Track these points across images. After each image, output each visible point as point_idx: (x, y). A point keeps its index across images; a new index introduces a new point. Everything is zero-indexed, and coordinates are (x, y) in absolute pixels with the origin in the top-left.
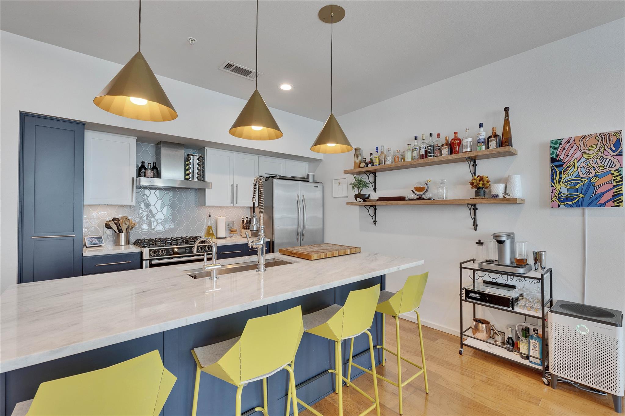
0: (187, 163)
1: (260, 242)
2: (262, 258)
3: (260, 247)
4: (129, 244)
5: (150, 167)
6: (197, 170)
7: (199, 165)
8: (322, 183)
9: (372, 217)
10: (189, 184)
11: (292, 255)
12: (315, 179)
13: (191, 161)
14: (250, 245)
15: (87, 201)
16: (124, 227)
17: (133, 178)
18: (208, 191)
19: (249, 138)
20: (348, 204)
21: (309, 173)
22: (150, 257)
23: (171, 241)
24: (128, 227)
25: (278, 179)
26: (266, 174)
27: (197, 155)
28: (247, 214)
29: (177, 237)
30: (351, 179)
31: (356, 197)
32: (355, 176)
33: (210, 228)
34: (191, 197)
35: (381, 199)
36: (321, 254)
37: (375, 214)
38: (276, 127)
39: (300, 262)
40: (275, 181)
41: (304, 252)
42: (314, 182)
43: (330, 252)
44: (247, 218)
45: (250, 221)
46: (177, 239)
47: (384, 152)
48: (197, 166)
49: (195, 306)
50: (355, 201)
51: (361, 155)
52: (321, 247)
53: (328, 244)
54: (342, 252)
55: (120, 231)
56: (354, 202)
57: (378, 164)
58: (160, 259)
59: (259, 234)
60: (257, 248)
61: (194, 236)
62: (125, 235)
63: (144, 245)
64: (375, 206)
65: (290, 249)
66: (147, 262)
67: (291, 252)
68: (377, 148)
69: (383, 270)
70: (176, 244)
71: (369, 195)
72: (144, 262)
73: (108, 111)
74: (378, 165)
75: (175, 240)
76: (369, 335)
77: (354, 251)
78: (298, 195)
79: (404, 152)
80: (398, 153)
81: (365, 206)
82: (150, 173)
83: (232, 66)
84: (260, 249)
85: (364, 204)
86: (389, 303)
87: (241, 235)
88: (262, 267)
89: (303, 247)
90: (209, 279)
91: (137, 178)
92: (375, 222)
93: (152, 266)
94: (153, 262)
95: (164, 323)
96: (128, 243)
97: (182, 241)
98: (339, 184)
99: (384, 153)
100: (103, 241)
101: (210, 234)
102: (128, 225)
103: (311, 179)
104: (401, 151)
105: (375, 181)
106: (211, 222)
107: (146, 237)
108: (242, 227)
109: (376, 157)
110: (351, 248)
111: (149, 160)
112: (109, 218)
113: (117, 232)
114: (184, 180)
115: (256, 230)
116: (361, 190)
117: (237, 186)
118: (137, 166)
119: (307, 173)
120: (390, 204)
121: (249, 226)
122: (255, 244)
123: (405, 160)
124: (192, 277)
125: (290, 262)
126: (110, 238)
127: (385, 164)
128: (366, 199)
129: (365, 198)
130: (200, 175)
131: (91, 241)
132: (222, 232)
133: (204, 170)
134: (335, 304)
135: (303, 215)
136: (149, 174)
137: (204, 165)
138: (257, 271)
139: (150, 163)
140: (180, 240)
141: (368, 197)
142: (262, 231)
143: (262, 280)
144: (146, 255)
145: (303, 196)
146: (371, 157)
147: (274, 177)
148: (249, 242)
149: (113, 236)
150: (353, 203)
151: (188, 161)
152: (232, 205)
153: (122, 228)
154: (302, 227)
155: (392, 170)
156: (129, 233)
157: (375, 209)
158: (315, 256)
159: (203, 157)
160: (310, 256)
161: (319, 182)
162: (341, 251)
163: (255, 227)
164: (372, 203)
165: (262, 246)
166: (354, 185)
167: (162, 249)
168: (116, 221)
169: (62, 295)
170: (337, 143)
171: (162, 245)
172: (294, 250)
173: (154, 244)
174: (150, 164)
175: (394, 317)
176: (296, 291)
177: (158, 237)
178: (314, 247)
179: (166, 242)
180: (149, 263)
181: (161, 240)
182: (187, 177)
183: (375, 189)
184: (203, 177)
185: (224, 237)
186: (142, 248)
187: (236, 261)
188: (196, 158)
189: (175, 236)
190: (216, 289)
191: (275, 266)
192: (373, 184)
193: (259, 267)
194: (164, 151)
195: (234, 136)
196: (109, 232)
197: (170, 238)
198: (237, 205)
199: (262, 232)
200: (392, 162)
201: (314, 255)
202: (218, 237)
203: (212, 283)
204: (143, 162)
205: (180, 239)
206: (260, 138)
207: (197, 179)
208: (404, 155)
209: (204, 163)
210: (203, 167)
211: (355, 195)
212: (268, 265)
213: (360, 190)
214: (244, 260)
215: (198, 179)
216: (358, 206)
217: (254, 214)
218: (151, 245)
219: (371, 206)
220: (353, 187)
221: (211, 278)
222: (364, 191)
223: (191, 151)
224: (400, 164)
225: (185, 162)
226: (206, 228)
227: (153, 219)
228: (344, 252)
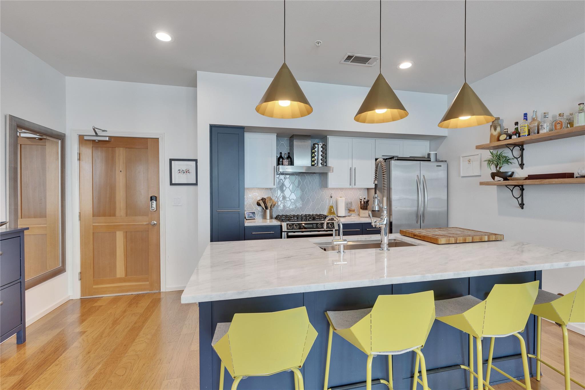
0: (313, 151)
1: (384, 222)
2: (386, 237)
3: (383, 227)
4: (272, 218)
5: (286, 157)
6: (321, 157)
7: (322, 152)
8: (446, 161)
9: (517, 198)
10: (315, 170)
11: (415, 237)
12: (437, 158)
13: (316, 149)
14: (373, 224)
15: (246, 186)
16: (269, 205)
17: (274, 166)
18: (330, 175)
19: (372, 122)
20: (482, 184)
21: (430, 151)
22: (287, 230)
23: (302, 217)
24: (271, 205)
25: (396, 160)
26: (383, 156)
27: (321, 143)
28: (363, 196)
29: (305, 215)
30: (487, 154)
31: (493, 175)
32: (492, 151)
33: (332, 207)
34: (316, 179)
35: (531, 177)
36: (451, 238)
37: (522, 195)
38: (401, 107)
39: (425, 245)
40: (393, 162)
41: (429, 235)
42: (437, 160)
43: (462, 237)
44: (365, 198)
45: (368, 201)
46: (306, 216)
47: (537, 118)
48: (321, 153)
49: (326, 275)
50: (492, 180)
51: (500, 125)
52: (449, 231)
53: (457, 228)
54: (477, 239)
55: (266, 208)
56: (490, 182)
57: (527, 133)
58: (294, 232)
59: (382, 214)
60: (380, 228)
61: (319, 214)
62: (269, 211)
63: (282, 219)
64: (522, 186)
65: (412, 231)
66: (285, 233)
67: (414, 234)
68: (525, 115)
69: (542, 265)
70: (305, 220)
71: (513, 173)
72: (283, 233)
74: (528, 135)
75: (304, 217)
76: (520, 339)
77: (493, 238)
78: (418, 176)
79: (571, 114)
80: (562, 117)
81: (506, 186)
82: (286, 162)
83: (352, 57)
84: (384, 229)
85: (506, 184)
86: (551, 306)
87: (359, 215)
88: (385, 246)
89: (426, 229)
90: (337, 252)
91: (277, 166)
92: (522, 205)
93: (289, 237)
94: (290, 234)
96: (271, 218)
97: (310, 217)
98: (469, 161)
99: (536, 120)
100: (256, 216)
101: (332, 213)
102: (271, 204)
103: (433, 158)
104: (567, 114)
105: (522, 156)
106: (332, 202)
107: (284, 214)
108: (360, 208)
109: (524, 125)
110: (490, 235)
111: (285, 152)
112: (259, 198)
113: (265, 209)
114: (311, 166)
115: (378, 211)
116: (500, 168)
117: (355, 169)
118: (277, 156)
119: (428, 152)
120: (548, 183)
121: (367, 207)
122: (378, 224)
123: (573, 125)
124: (322, 249)
125: (413, 244)
126: (260, 213)
127: (538, 133)
128: (507, 178)
129: (506, 177)
130: (323, 161)
131: (249, 215)
132: (342, 211)
133: (327, 156)
134: (470, 296)
135: (423, 196)
136: (286, 163)
137: (327, 152)
138: (380, 250)
139: (286, 154)
140: (308, 217)
141: (511, 176)
142: (385, 211)
143: (386, 259)
144: (284, 229)
145: (424, 176)
146: (516, 126)
147: (392, 158)
148: (373, 222)
149: (262, 212)
150: (489, 183)
151: (313, 150)
152: (351, 187)
153: (268, 206)
154: (422, 209)
155: (551, 139)
156: (272, 210)
157: (522, 190)
158: (443, 240)
159: (325, 145)
160: (437, 240)
161: (442, 161)
162: (476, 237)
163: (377, 207)
164: (517, 182)
165: (385, 226)
166: (490, 162)
167: (295, 223)
168: (263, 200)
169: (237, 253)
171: (295, 220)
172: (417, 232)
173: (289, 220)
174: (286, 155)
177: (293, 213)
178: (440, 230)
179: (297, 218)
180: (287, 235)
181: (294, 216)
182: (313, 163)
183: (522, 165)
184: (326, 162)
185: (344, 216)
186: (281, 222)
187: (358, 238)
188: (320, 146)
189: (304, 213)
190: (343, 262)
191: (396, 247)
192: (520, 159)
193: (382, 246)
194: (296, 143)
196: (259, 208)
197: (301, 215)
198: (355, 187)
200: (551, 130)
201: (442, 239)
202: (339, 216)
203: (340, 257)
204: (281, 153)
205: (308, 216)
207: (321, 165)
208: (572, 119)
209: (326, 150)
210: (326, 154)
211: (492, 173)
212: (391, 245)
213: (499, 166)
214: (366, 239)
215: (322, 165)
216: (496, 186)
217: (376, 195)
218: (283, 220)
219: (515, 186)
220: (489, 164)
221: (339, 252)
222: (505, 169)
223: (316, 141)
224: (565, 130)
225: (312, 150)
226: (328, 207)
227: (288, 199)
228: (479, 238)
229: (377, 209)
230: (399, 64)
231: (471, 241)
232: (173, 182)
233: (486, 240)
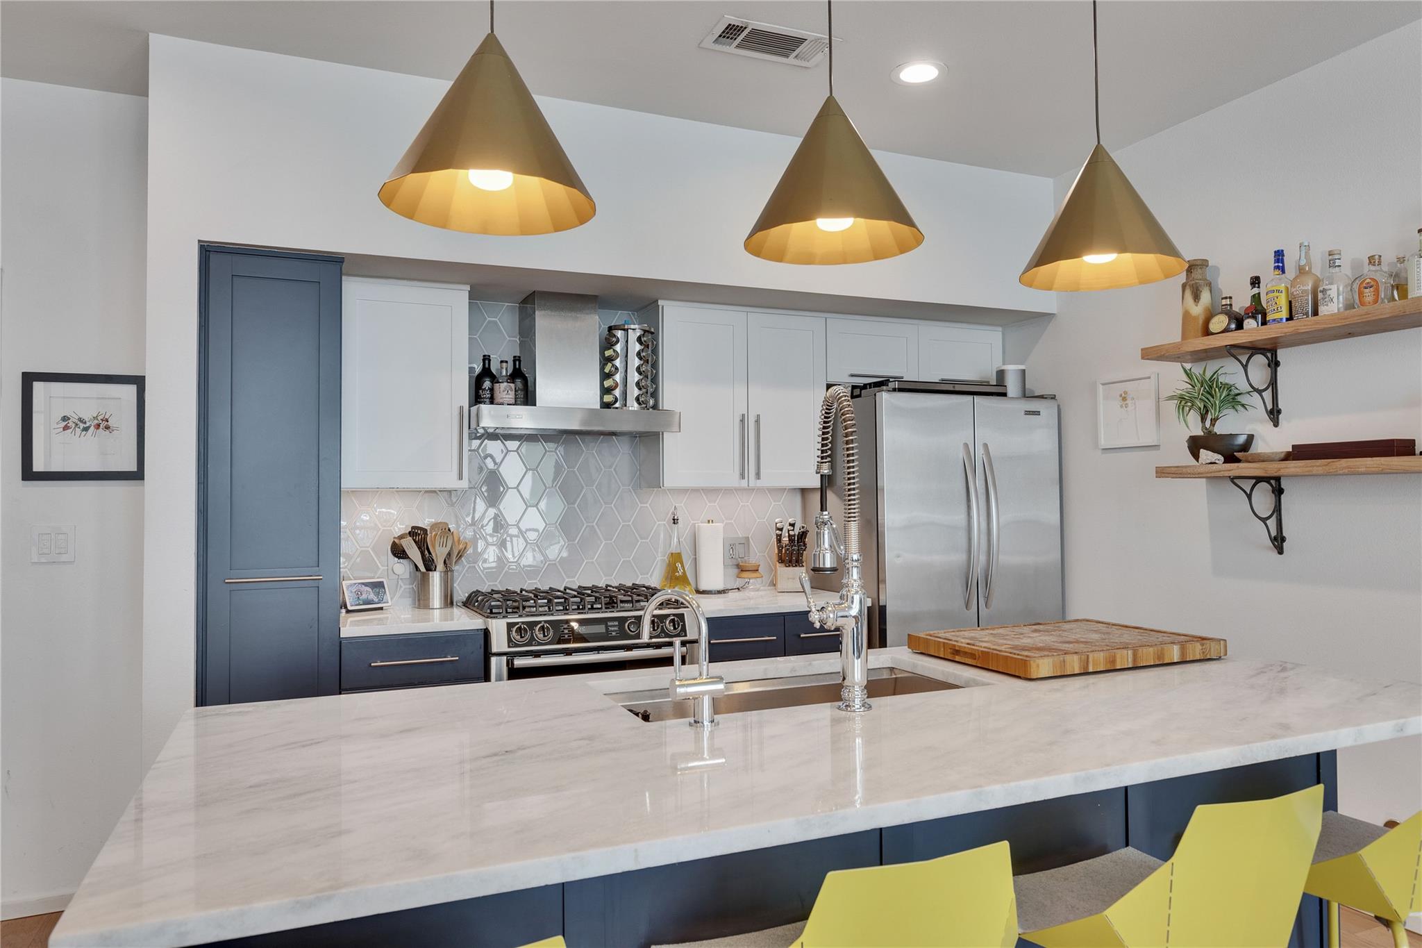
0: (608, 353)
1: (850, 608)
2: (858, 663)
3: (849, 626)
4: (452, 603)
5: (504, 373)
6: (636, 374)
7: (641, 358)
8: (1053, 397)
9: (1264, 520)
10: (612, 420)
11: (957, 658)
12: (1027, 386)
13: (618, 348)
14: (815, 617)
15: (351, 477)
16: (439, 553)
17: (461, 408)
18: (670, 442)
19: (807, 259)
20: (1162, 472)
21: (1004, 364)
22: (509, 647)
23: (566, 599)
24: (449, 554)
25: (894, 390)
26: (852, 376)
27: (636, 326)
28: (789, 515)
29: (580, 587)
30: (1174, 377)
31: (1195, 445)
32: (1188, 366)
33: (676, 558)
34: (620, 457)
35: (1301, 453)
36: (1068, 657)
37: (1278, 510)
38: (899, 214)
39: (988, 684)
40: (885, 398)
41: (1003, 648)
42: (1026, 395)
43: (1102, 654)
44: (792, 525)
45: (803, 535)
46: (581, 592)
47: (1310, 268)
48: (637, 362)
49: (649, 809)
50: (1190, 461)
51: (1210, 285)
52: (1066, 634)
53: (1088, 621)
54: (1148, 656)
55: (430, 565)
56: (1186, 467)
57: (1284, 314)
58: (537, 654)
59: (844, 581)
60: (837, 629)
61: (631, 585)
62: (441, 576)
63: (491, 608)
64: (1278, 479)
65: (948, 635)
66: (501, 661)
67: (954, 645)
68: (1279, 255)
69: (1332, 733)
70: (578, 608)
71: (1250, 438)
72: (494, 660)
73: (411, 218)
74: (1287, 320)
75: (575, 596)
77: (1196, 651)
78: (966, 445)
79: (1401, 260)
80: (1377, 268)
81: (1233, 480)
82: (505, 391)
83: (740, 29)
84: (850, 635)
85: (1232, 474)
86: (1361, 864)
87: (773, 584)
88: (856, 694)
89: (993, 629)
90: (690, 724)
91: (472, 408)
92: (1278, 542)
93: (515, 674)
94: (519, 662)
95: (573, 854)
96: (449, 601)
97: (596, 598)
98: (1124, 399)
99: (1310, 272)
100: (388, 596)
101: (677, 578)
102: (448, 549)
103: (1012, 387)
104: (1389, 257)
105: (1273, 383)
106: (677, 540)
107: (496, 585)
108: (775, 558)
109: (1275, 288)
110: (1185, 640)
111: (503, 352)
112: (401, 528)
113: (423, 569)
114: (598, 406)
115: (834, 570)
116: (1214, 421)
117: (757, 421)
118: (471, 370)
119: (998, 364)
120: (1346, 471)
121: (800, 555)
122: (832, 616)
123: (1406, 291)
124: (637, 714)
125: (951, 681)
126: (404, 587)
127: (1315, 313)
128: (1235, 453)
129: (1233, 451)
130: (644, 390)
131: (358, 594)
132: (713, 573)
133: (657, 373)
134: (1130, 849)
135: (985, 514)
136: (504, 395)
137: (657, 358)
138: (839, 708)
139: (507, 362)
140: (589, 595)
141: (1246, 447)
142: (855, 570)
143: (858, 741)
144: (499, 642)
145: (986, 446)
146: (1256, 291)
147: (881, 384)
148: (813, 609)
149: (412, 579)
150: (1184, 470)
151: (609, 349)
152: (744, 483)
153: (434, 558)
154: (983, 558)
155: (1350, 335)
156: (452, 571)
157: (1278, 492)
158: (1044, 666)
159: (652, 333)
160: (1025, 663)
161: (1042, 397)
162: (1145, 650)
163: (828, 556)
164: (1263, 469)
165: (857, 623)
166: (1184, 401)
167: (540, 622)
168: (418, 535)
169: (304, 746)
170: (1123, 249)
171: (541, 609)
172: (962, 639)
173: (518, 608)
174: (504, 364)
175: (1387, 923)
176: (987, 789)
177: (530, 584)
178: (1036, 631)
179: (550, 601)
180: (508, 665)
181: (537, 593)
182: (608, 398)
183: (1274, 414)
184: (655, 395)
185: (719, 589)
186: (487, 617)
187: (766, 669)
188: (633, 336)
189: (575, 582)
190: (710, 759)
191: (894, 694)
192: (1268, 395)
193: (845, 694)
194: (544, 321)
195: (758, 256)
196: (402, 568)
197: (562, 589)
198: (759, 483)
199: (855, 574)
200: (1349, 306)
201: (1040, 661)
202: (702, 587)
203: (698, 739)
204: (486, 359)
205: (589, 592)
206: (843, 256)
207: (636, 405)
208: (1403, 275)
209: (655, 351)
210: (655, 365)
211: (1191, 437)
212: (879, 687)
213: (1209, 417)
214: (793, 670)
215: (639, 404)
216: (1205, 479)
217: (825, 513)
218: (494, 611)
219: (1259, 480)
220: (1181, 408)
221: (695, 722)
222: (1230, 424)
223: (617, 318)
224: (1386, 309)
225: (602, 350)
226: (666, 558)
227: (513, 531)
228: (1154, 653)
229: (828, 565)
230: (899, 67)
231: (1130, 666)
232: (38, 466)
233: (1175, 661)
